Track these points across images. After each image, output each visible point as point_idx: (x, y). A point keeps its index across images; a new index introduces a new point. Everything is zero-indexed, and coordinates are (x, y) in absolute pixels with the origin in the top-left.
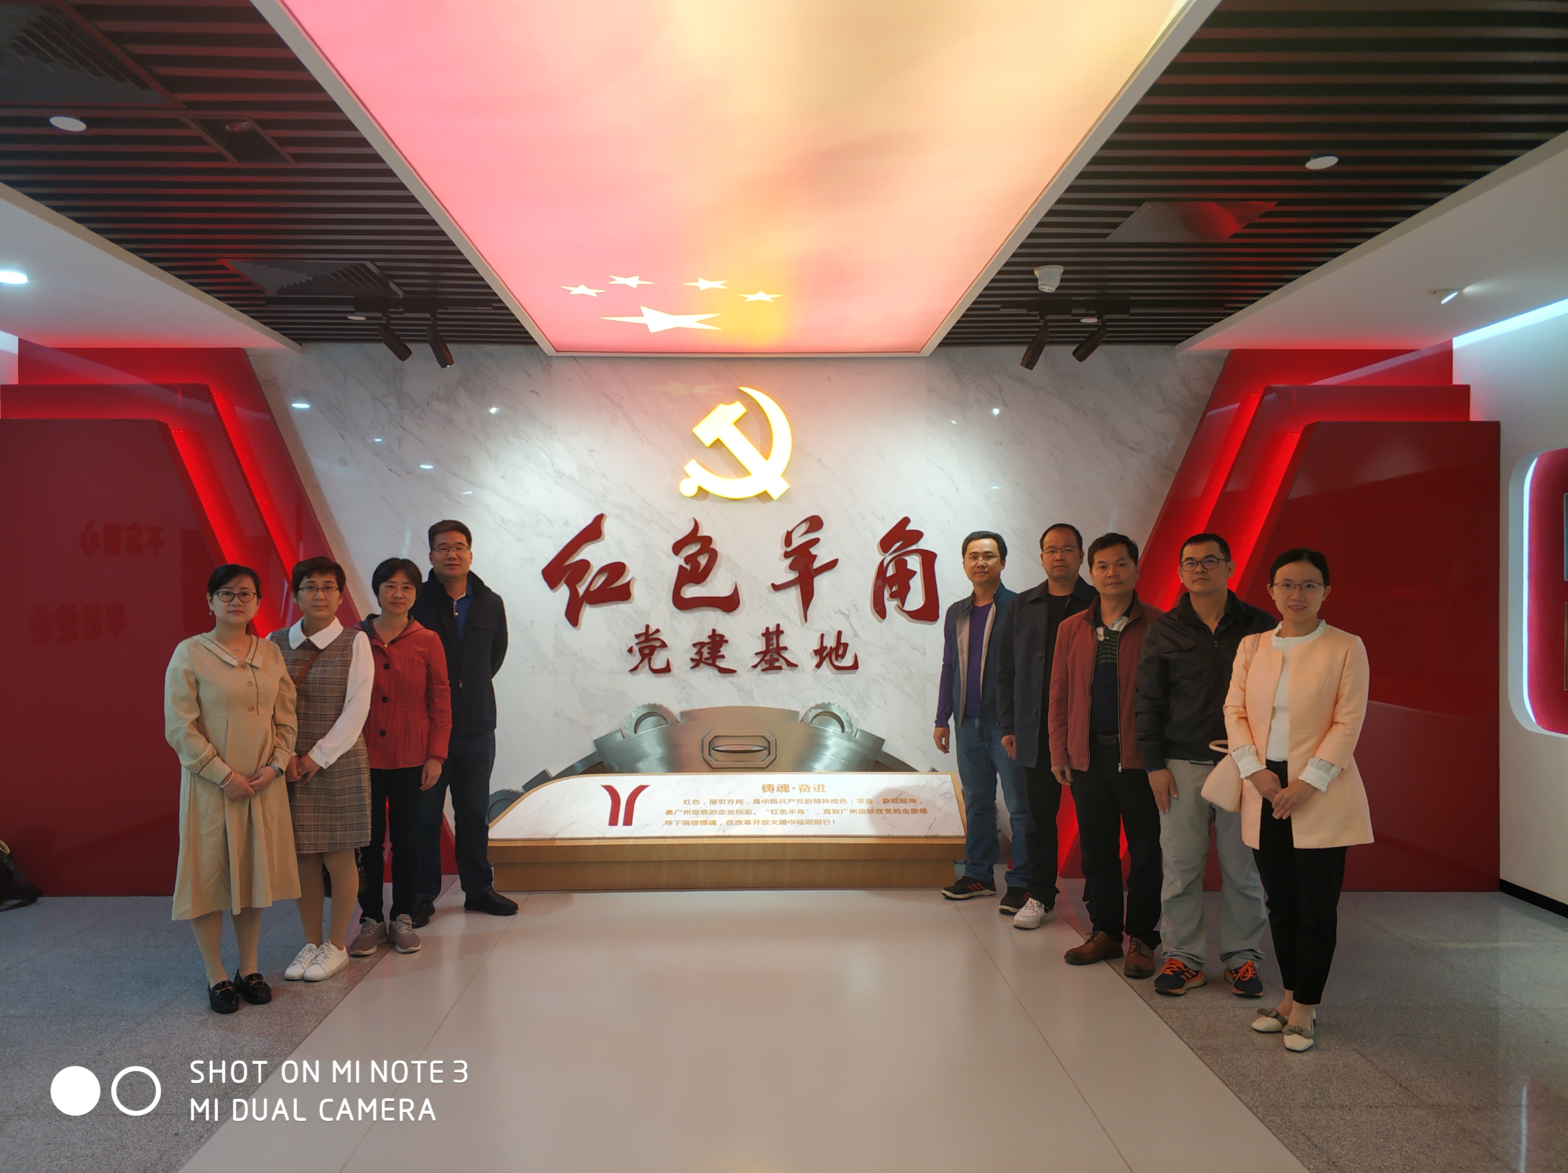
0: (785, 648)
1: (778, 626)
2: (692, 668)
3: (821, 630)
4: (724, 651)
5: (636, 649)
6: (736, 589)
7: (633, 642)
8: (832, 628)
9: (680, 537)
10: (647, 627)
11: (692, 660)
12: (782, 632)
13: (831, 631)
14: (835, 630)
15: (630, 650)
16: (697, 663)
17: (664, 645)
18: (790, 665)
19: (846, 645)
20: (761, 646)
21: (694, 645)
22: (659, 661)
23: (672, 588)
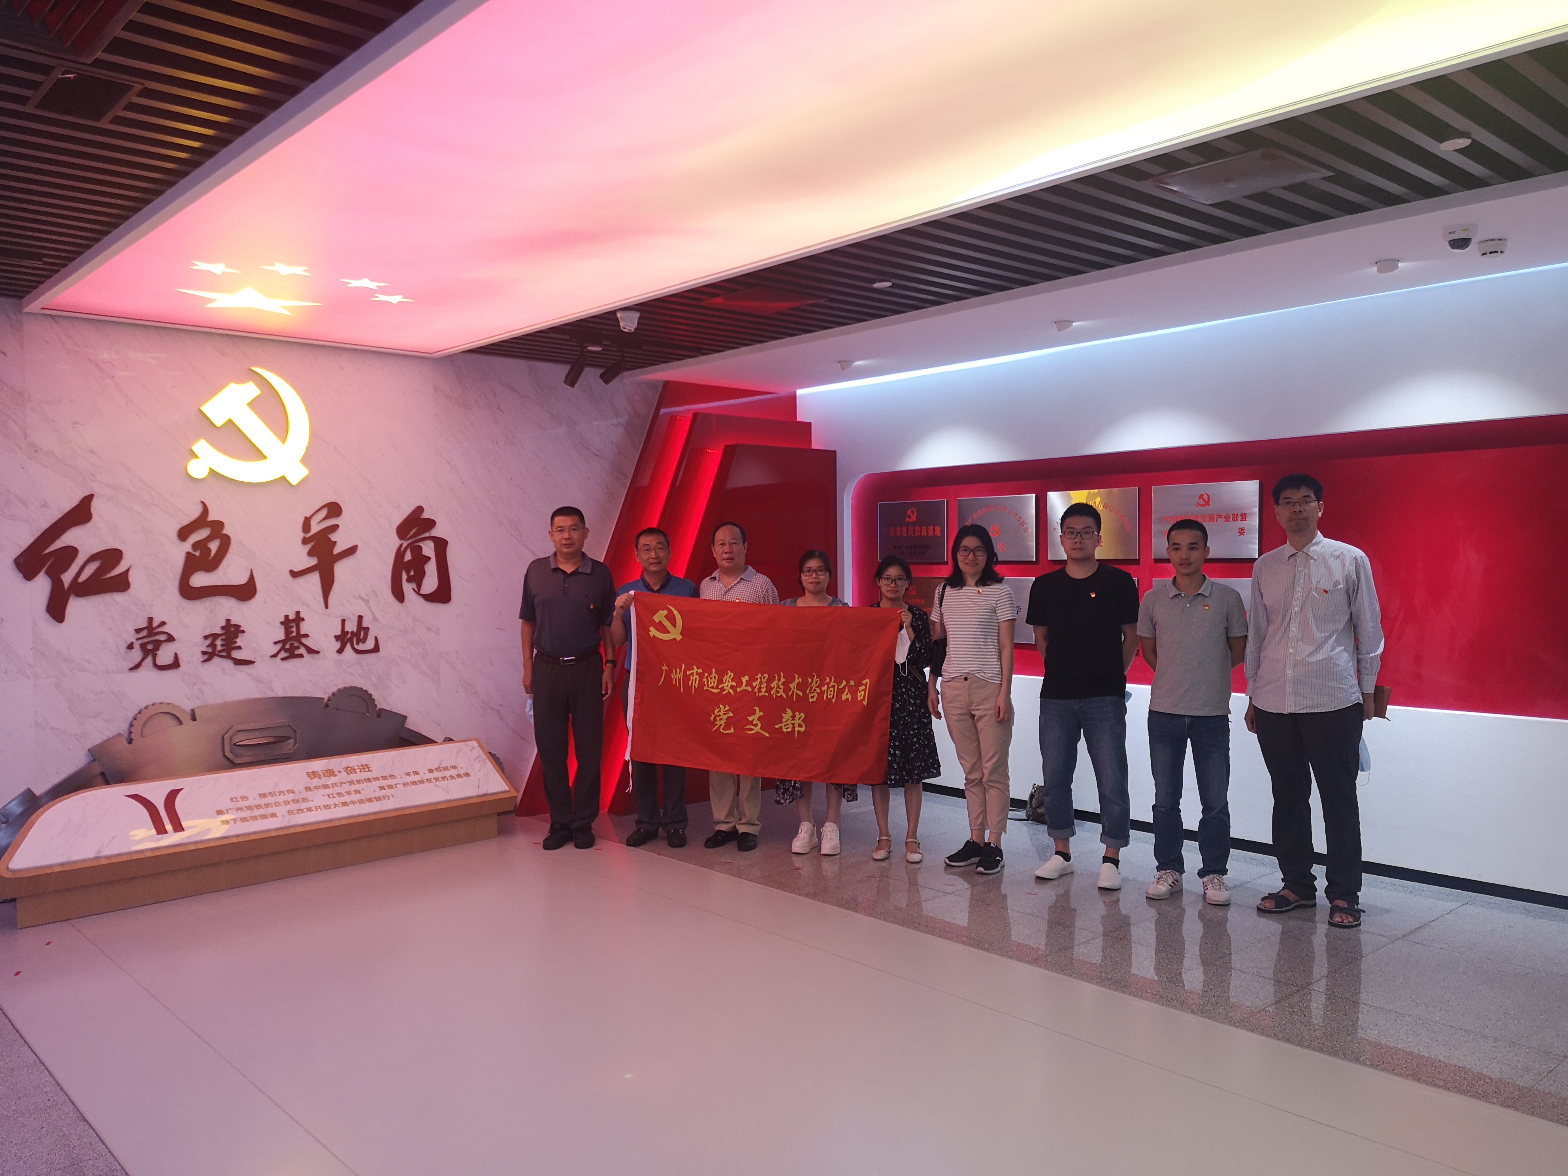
0: (307, 636)
1: (298, 613)
2: (203, 662)
3: (341, 616)
4: (239, 641)
5: (137, 646)
6: (252, 577)
7: (131, 637)
8: (352, 613)
9: (186, 521)
10: (150, 620)
11: (204, 653)
12: (303, 619)
13: (352, 617)
14: (354, 615)
15: (130, 647)
16: (209, 656)
17: (171, 639)
18: (310, 651)
19: (367, 629)
20: (280, 635)
21: (206, 637)
22: (165, 655)
23: (179, 577)
